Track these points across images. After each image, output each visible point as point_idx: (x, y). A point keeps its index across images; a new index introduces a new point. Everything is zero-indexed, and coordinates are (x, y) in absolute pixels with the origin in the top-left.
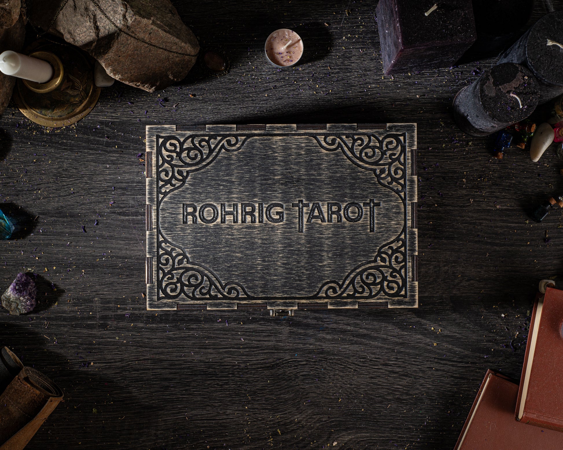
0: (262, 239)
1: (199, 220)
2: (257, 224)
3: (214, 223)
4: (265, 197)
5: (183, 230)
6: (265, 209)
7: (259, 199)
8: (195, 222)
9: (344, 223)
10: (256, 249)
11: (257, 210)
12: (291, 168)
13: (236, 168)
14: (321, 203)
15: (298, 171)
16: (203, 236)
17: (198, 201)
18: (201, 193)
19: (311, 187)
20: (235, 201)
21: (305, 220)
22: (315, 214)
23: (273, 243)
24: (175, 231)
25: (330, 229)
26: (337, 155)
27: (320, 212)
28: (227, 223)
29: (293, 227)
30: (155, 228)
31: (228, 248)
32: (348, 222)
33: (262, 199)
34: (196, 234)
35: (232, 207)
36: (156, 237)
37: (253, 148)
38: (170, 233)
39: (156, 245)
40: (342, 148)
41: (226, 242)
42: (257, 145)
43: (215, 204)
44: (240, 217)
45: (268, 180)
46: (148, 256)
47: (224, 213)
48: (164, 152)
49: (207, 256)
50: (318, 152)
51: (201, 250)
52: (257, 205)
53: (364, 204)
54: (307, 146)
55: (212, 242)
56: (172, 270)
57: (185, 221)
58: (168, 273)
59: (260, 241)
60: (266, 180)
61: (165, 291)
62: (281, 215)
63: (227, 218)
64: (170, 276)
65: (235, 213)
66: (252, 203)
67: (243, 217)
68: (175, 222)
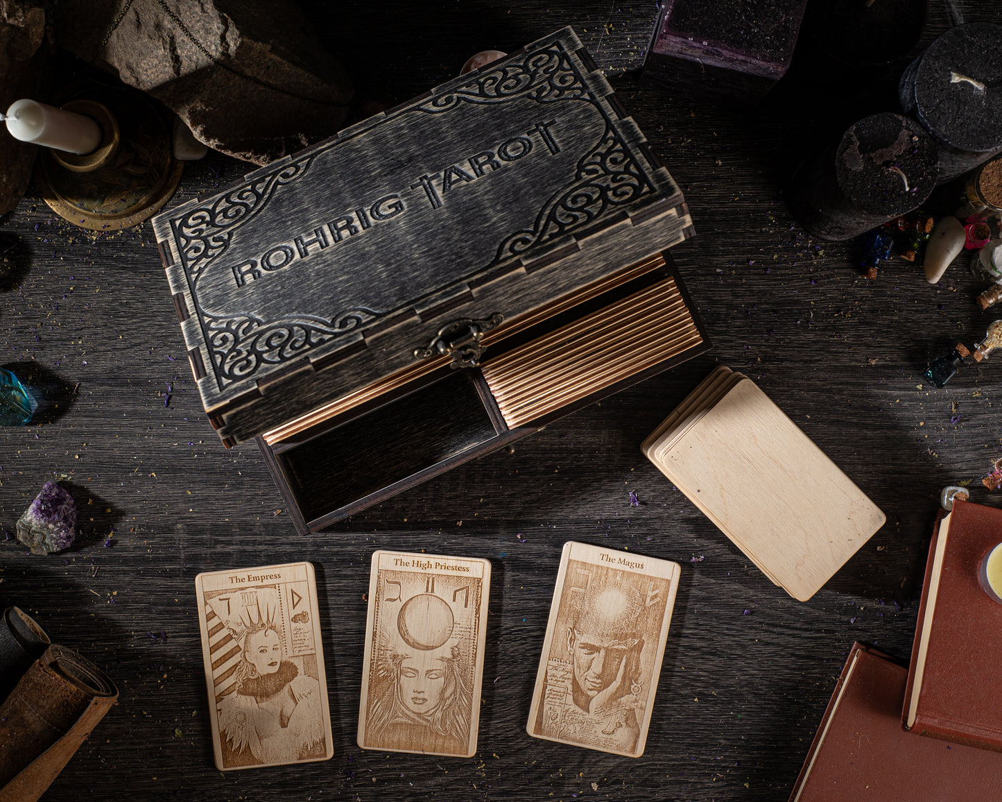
0: (376, 244)
1: (264, 272)
2: (362, 232)
3: (291, 263)
4: (363, 201)
5: (240, 294)
6: (368, 213)
7: (355, 206)
8: (256, 275)
9: (505, 166)
10: (370, 258)
11: (356, 219)
12: (393, 154)
13: (306, 194)
14: (456, 165)
15: (406, 152)
16: (276, 285)
17: (256, 253)
18: (257, 245)
19: (434, 156)
20: (316, 227)
21: (439, 193)
22: (453, 179)
23: (397, 239)
24: (229, 301)
25: (485, 181)
26: (461, 108)
27: (461, 173)
28: (310, 254)
29: (422, 209)
30: (193, 314)
31: (323, 279)
32: (511, 163)
33: (359, 205)
34: (264, 288)
35: (314, 234)
36: (197, 322)
37: (325, 163)
38: (219, 307)
39: (200, 331)
40: (465, 99)
41: (317, 275)
42: (331, 157)
43: (284, 244)
44: (330, 239)
45: (361, 181)
46: (190, 348)
47: (302, 246)
48: (186, 231)
49: (289, 303)
50: (430, 120)
51: (278, 302)
52: (354, 215)
53: (528, 134)
54: (409, 123)
55: (294, 285)
56: (235, 346)
57: (241, 284)
58: (230, 351)
59: (373, 248)
60: (358, 183)
61: (231, 375)
62: (398, 207)
63: (309, 248)
64: (235, 353)
65: (321, 237)
66: (345, 215)
67: (336, 235)
68: (226, 291)
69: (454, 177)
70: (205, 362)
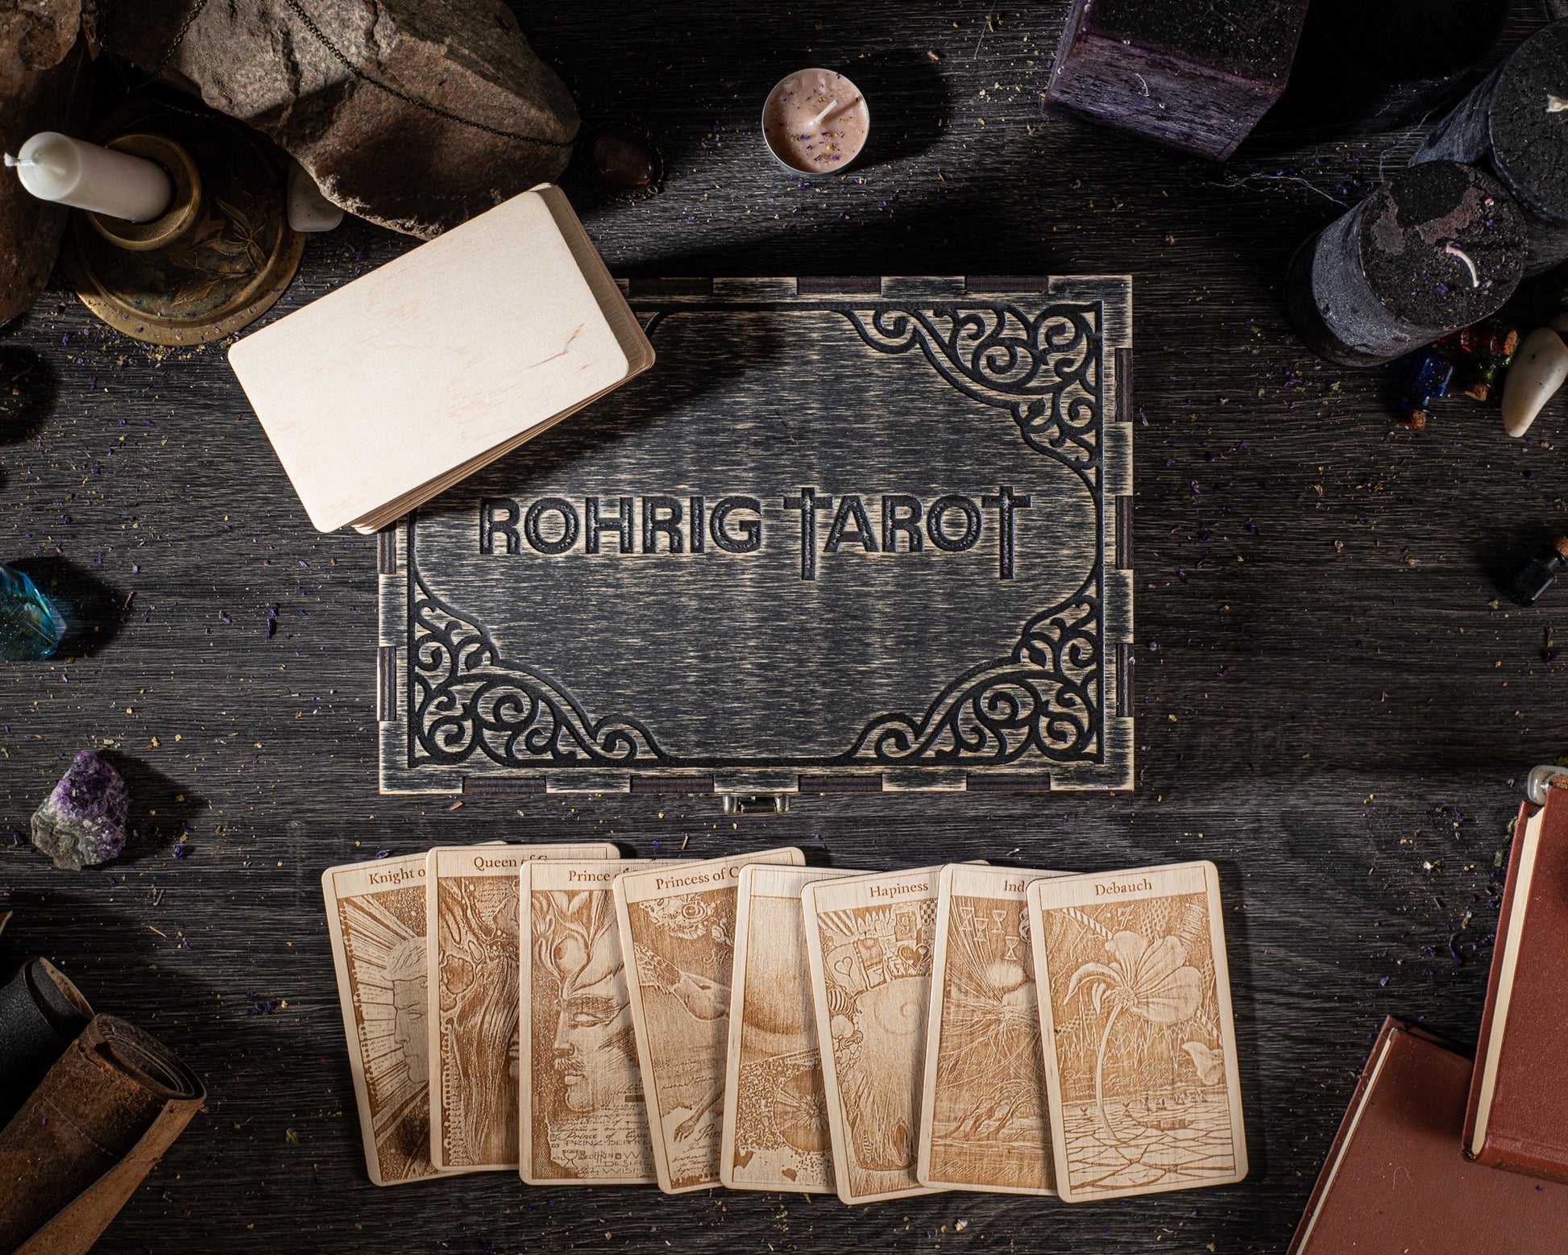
0: (700, 598)
1: (525, 543)
2: (687, 555)
3: (568, 553)
4: (708, 481)
5: (480, 570)
6: (707, 515)
7: (693, 486)
8: (513, 548)
9: (930, 553)
10: (682, 624)
11: (687, 518)
12: (780, 400)
13: (629, 401)
14: (863, 498)
15: (801, 408)
16: (536, 587)
17: (524, 491)
18: (529, 470)
19: (838, 452)
20: (625, 492)
21: (820, 544)
22: (848, 529)
23: (731, 608)
24: (460, 574)
25: (888, 569)
26: (910, 363)
27: (863, 522)
28: (602, 551)
29: (785, 566)
30: (402, 566)
31: (604, 623)
32: (938, 551)
33: (699, 486)
34: (516, 581)
35: (618, 509)
36: (404, 590)
37: (676, 344)
38: (444, 579)
39: (405, 613)
40: (923, 343)
41: (600, 606)
42: (689, 335)
43: (569, 499)
44: (638, 537)
45: (717, 432)
46: (382, 642)
47: (593, 524)
49: (545, 643)
50: (858, 355)
51: (530, 629)
52: (686, 503)
53: (984, 502)
54: (827, 338)
55: (561, 607)
56: (448, 682)
57: (486, 547)
58: (439, 690)
60: (710, 432)
61: (429, 743)
62: (753, 530)
63: (603, 538)
64: (444, 699)
65: (626, 524)
66: (673, 496)
67: (649, 534)
68: (460, 548)
69: (851, 525)
70: (398, 688)
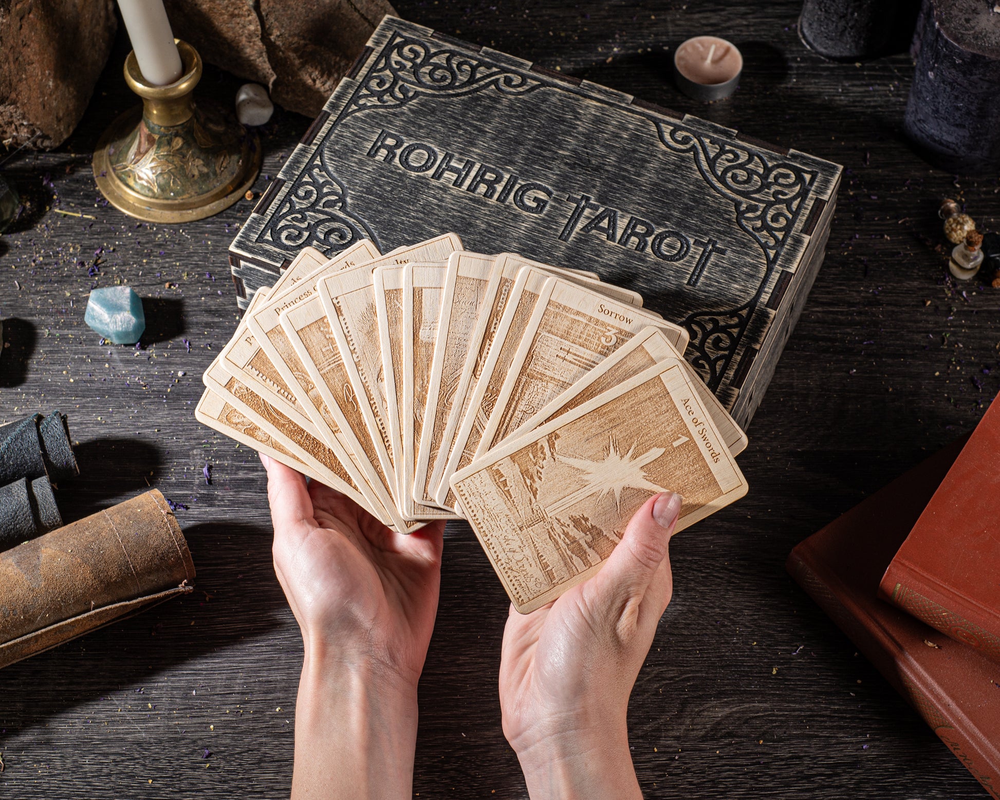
0: (489, 225)
1: (397, 160)
2: (493, 201)
3: (421, 174)
4: (526, 170)
5: (361, 163)
6: (517, 187)
7: (516, 170)
8: (389, 159)
9: (647, 255)
10: (470, 234)
11: (503, 183)
12: (593, 148)
13: (500, 117)
14: (619, 213)
15: (603, 156)
16: (391, 183)
17: (411, 136)
18: (420, 127)
19: (615, 185)
20: (472, 157)
21: (580, 226)
22: (601, 224)
23: (506, 237)
24: (348, 160)
25: (617, 253)
26: (683, 159)
27: (613, 224)
28: (442, 180)
29: (551, 228)
30: (316, 144)
31: (422, 215)
32: (654, 256)
33: (520, 171)
34: (380, 176)
35: (463, 164)
36: (310, 156)
37: (544, 101)
38: (337, 159)
39: (303, 166)
40: (696, 154)
41: (424, 206)
42: (554, 99)
43: (436, 149)
44: (468, 182)
45: (545, 150)
46: (280, 176)
47: (444, 166)
48: (395, 56)
49: (379, 212)
50: (652, 144)
51: (374, 201)
52: (507, 176)
53: (696, 242)
54: (637, 130)
55: (400, 198)
56: (307, 209)
57: (372, 154)
58: (299, 212)
59: (483, 226)
60: (541, 148)
61: (276, 234)
62: (541, 204)
63: (447, 174)
64: (299, 216)
65: (464, 173)
66: (501, 171)
67: (475, 183)
68: (356, 148)
69: (605, 223)
70: (275, 201)
